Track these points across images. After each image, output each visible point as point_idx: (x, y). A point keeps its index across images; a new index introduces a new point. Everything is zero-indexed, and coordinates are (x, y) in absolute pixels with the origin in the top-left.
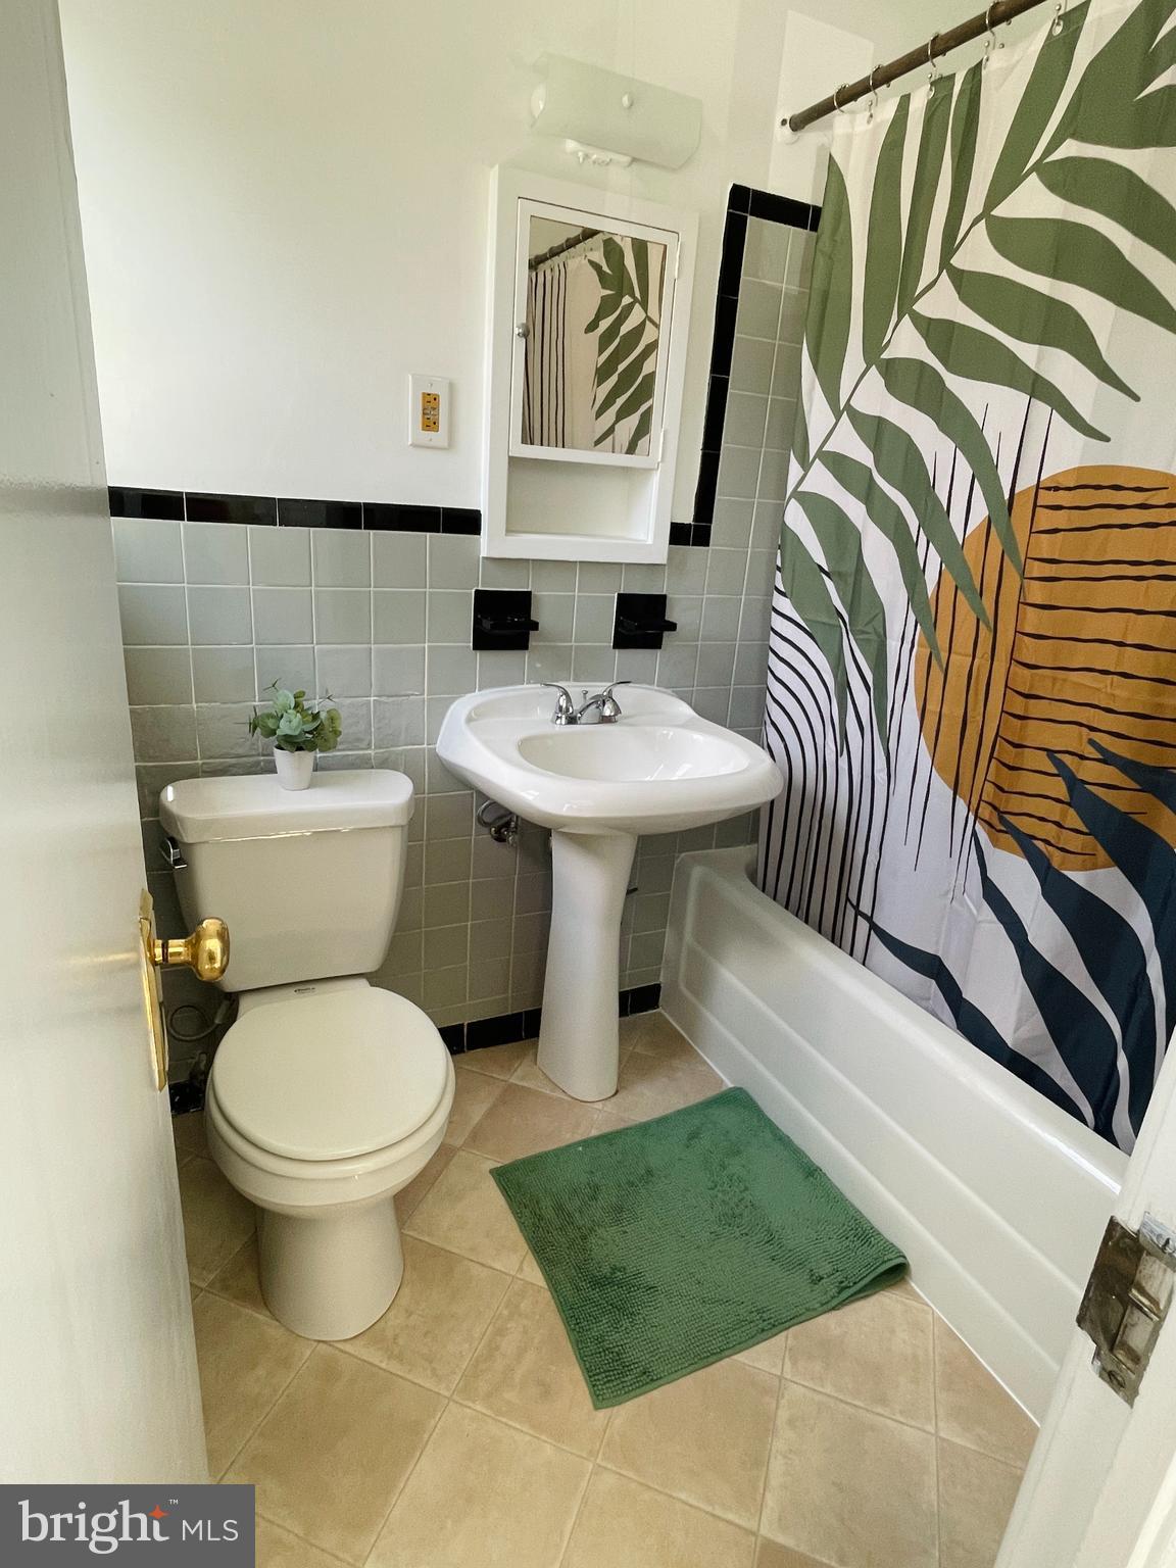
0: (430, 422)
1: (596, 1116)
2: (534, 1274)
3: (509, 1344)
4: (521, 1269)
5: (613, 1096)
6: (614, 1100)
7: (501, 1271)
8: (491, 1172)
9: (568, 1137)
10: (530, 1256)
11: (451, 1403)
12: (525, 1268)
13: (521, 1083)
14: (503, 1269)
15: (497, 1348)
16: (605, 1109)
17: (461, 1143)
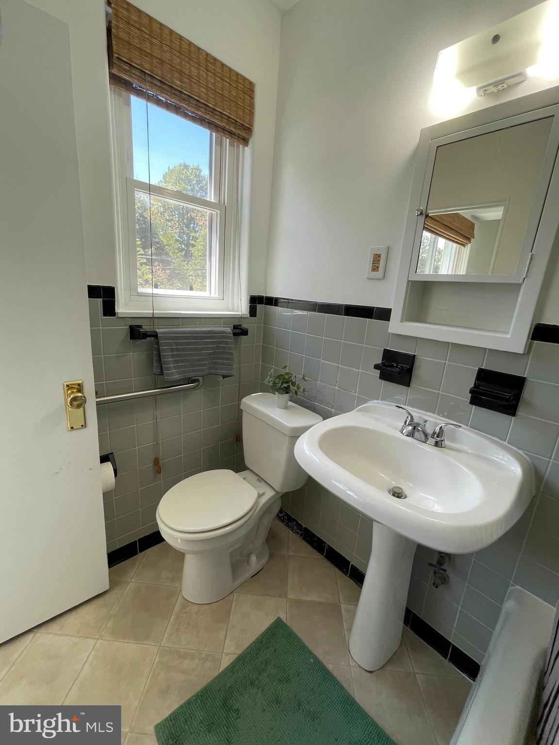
0: (375, 268)
1: (343, 664)
2: (226, 662)
3: (187, 664)
4: (228, 654)
5: (366, 671)
6: (364, 671)
7: (224, 645)
8: (279, 618)
9: (319, 652)
10: (236, 656)
11: (158, 647)
12: (229, 656)
13: (343, 610)
14: (225, 645)
15: (185, 659)
16: (352, 668)
17: (290, 597)
